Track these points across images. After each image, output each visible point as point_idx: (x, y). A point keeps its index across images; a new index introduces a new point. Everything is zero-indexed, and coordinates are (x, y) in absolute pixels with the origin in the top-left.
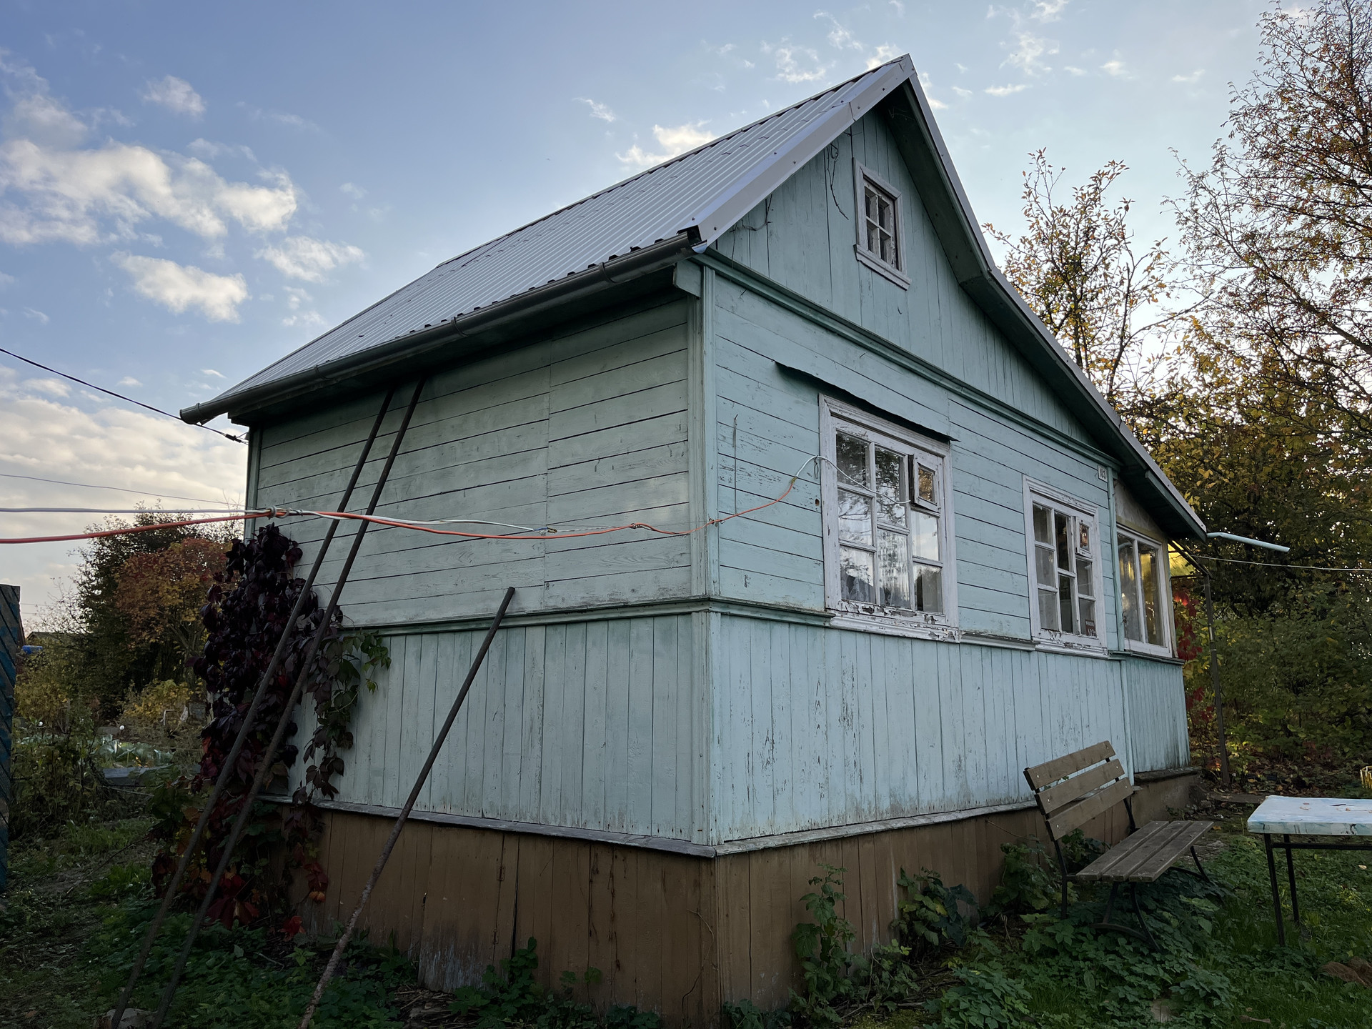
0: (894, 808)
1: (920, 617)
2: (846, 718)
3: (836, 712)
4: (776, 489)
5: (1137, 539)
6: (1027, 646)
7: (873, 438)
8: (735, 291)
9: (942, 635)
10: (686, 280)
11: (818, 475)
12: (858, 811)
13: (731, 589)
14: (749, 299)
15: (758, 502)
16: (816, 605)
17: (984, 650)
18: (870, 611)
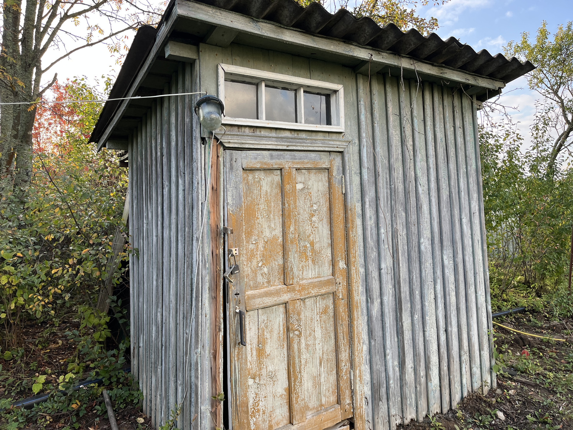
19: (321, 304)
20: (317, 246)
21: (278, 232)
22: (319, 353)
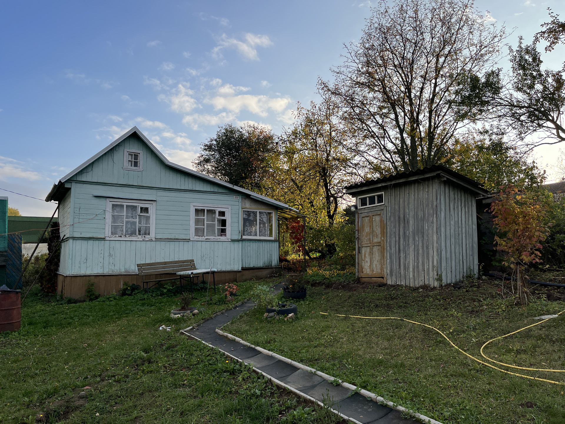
0: (125, 271)
1: (140, 237)
2: (110, 255)
3: (107, 254)
4: (92, 217)
5: (258, 211)
6: (188, 240)
7: (125, 204)
8: (81, 185)
9: (147, 239)
10: (67, 186)
11: (104, 214)
12: (113, 271)
13: (76, 235)
14: (85, 185)
15: (85, 220)
16: (103, 236)
17: (166, 242)
18: (121, 236)
19: (378, 247)
20: (377, 234)
21: (369, 231)
22: (377, 259)
